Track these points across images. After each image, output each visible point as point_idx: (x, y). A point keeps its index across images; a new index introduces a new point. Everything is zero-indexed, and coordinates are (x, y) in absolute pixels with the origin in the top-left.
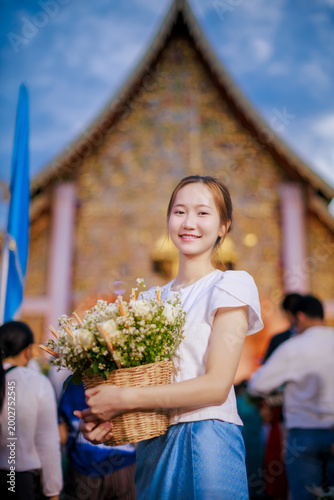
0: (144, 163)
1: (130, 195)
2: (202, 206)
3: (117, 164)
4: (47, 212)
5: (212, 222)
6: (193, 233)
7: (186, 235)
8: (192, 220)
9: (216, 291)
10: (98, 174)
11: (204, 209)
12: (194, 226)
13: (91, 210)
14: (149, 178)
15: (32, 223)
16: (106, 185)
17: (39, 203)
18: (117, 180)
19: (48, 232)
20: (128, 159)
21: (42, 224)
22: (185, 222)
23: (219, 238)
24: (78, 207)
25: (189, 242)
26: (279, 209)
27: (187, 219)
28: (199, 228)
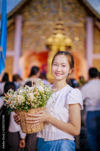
0: (44, 8)
1: (40, 19)
2: (64, 63)
3: (36, 9)
4: (14, 24)
5: (67, 69)
6: (60, 73)
7: (58, 73)
8: (60, 69)
10: (29, 11)
11: (64, 65)
12: (60, 71)
13: (27, 23)
14: (45, 13)
15: (8, 28)
16: (32, 16)
17: (11, 21)
18: (35, 14)
19: (14, 30)
20: (39, 7)
21: (12, 28)
22: (57, 69)
23: (69, 74)
24: (23, 22)
25: (59, 76)
26: (85, 24)
27: (58, 68)
28: (62, 71)
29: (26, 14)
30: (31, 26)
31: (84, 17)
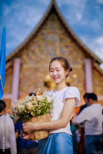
0: (42, 52)
1: (38, 62)
2: (58, 68)
3: (34, 52)
4: (12, 67)
6: (57, 77)
9: (66, 93)
10: (28, 55)
12: (56, 75)
13: (25, 66)
14: (43, 56)
15: (7, 70)
16: (30, 59)
17: (9, 64)
18: (33, 57)
19: (12, 73)
20: (37, 50)
21: (10, 70)
24: (21, 65)
26: (84, 66)
27: (54, 73)
28: (58, 75)
29: (25, 57)
30: (29, 69)
31: (81, 59)
